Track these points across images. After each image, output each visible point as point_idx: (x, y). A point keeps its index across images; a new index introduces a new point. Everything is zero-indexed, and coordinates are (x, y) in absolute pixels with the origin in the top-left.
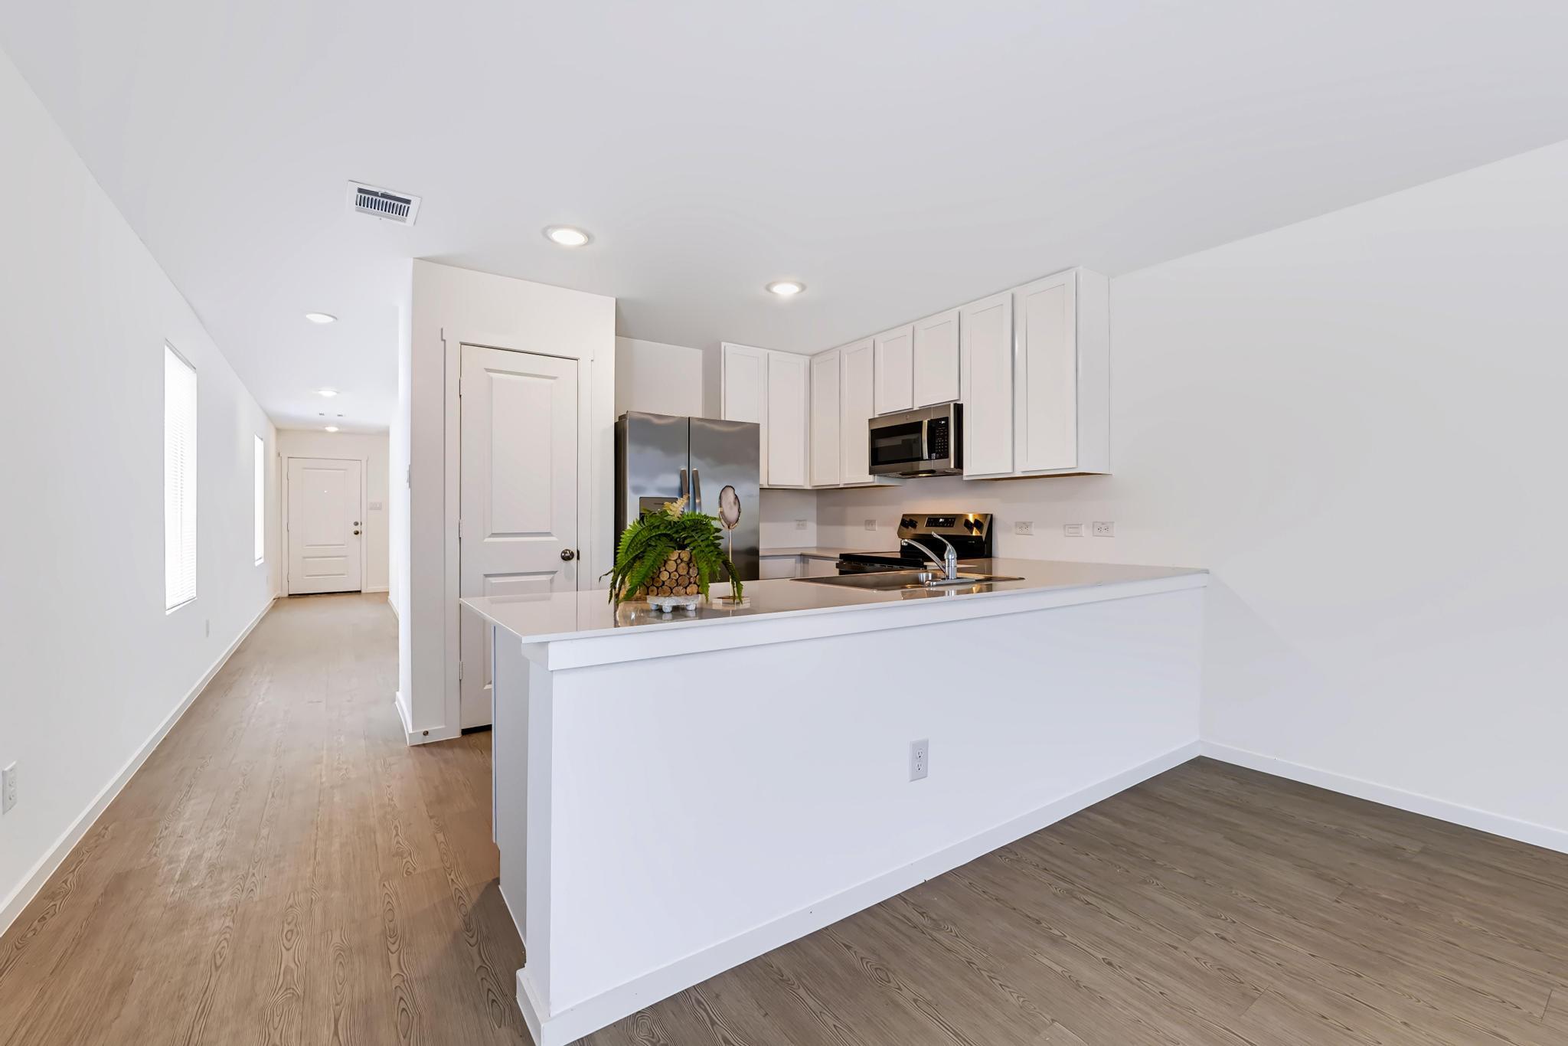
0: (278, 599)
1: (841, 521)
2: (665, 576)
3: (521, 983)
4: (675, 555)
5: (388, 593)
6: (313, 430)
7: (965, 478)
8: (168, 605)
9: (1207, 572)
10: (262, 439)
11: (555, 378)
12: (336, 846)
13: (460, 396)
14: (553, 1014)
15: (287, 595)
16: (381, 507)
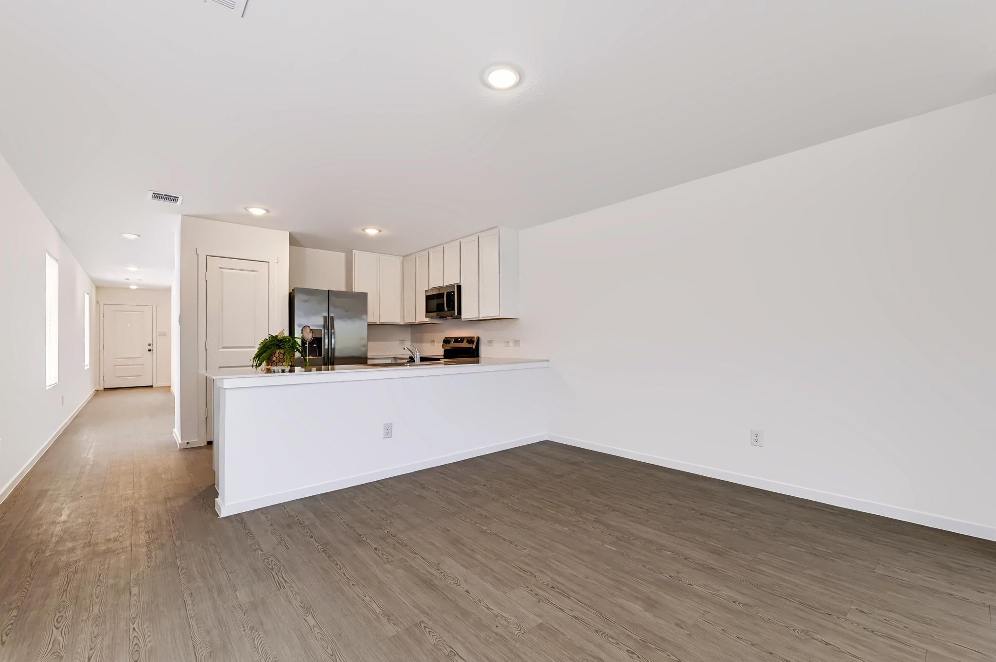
0: (97, 391)
1: (421, 341)
2: (274, 359)
3: (217, 503)
4: (278, 351)
5: (170, 387)
6: (121, 288)
7: (463, 320)
8: (47, 385)
9: (548, 361)
10: (88, 294)
11: (257, 271)
12: (143, 479)
13: (206, 281)
14: (226, 505)
15: (103, 389)
16: (166, 335)
